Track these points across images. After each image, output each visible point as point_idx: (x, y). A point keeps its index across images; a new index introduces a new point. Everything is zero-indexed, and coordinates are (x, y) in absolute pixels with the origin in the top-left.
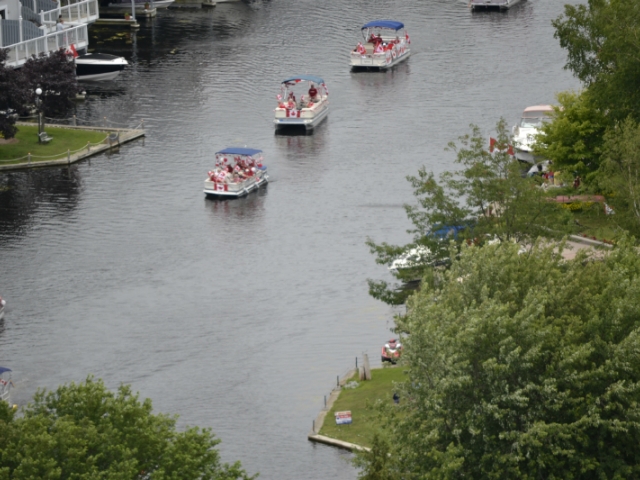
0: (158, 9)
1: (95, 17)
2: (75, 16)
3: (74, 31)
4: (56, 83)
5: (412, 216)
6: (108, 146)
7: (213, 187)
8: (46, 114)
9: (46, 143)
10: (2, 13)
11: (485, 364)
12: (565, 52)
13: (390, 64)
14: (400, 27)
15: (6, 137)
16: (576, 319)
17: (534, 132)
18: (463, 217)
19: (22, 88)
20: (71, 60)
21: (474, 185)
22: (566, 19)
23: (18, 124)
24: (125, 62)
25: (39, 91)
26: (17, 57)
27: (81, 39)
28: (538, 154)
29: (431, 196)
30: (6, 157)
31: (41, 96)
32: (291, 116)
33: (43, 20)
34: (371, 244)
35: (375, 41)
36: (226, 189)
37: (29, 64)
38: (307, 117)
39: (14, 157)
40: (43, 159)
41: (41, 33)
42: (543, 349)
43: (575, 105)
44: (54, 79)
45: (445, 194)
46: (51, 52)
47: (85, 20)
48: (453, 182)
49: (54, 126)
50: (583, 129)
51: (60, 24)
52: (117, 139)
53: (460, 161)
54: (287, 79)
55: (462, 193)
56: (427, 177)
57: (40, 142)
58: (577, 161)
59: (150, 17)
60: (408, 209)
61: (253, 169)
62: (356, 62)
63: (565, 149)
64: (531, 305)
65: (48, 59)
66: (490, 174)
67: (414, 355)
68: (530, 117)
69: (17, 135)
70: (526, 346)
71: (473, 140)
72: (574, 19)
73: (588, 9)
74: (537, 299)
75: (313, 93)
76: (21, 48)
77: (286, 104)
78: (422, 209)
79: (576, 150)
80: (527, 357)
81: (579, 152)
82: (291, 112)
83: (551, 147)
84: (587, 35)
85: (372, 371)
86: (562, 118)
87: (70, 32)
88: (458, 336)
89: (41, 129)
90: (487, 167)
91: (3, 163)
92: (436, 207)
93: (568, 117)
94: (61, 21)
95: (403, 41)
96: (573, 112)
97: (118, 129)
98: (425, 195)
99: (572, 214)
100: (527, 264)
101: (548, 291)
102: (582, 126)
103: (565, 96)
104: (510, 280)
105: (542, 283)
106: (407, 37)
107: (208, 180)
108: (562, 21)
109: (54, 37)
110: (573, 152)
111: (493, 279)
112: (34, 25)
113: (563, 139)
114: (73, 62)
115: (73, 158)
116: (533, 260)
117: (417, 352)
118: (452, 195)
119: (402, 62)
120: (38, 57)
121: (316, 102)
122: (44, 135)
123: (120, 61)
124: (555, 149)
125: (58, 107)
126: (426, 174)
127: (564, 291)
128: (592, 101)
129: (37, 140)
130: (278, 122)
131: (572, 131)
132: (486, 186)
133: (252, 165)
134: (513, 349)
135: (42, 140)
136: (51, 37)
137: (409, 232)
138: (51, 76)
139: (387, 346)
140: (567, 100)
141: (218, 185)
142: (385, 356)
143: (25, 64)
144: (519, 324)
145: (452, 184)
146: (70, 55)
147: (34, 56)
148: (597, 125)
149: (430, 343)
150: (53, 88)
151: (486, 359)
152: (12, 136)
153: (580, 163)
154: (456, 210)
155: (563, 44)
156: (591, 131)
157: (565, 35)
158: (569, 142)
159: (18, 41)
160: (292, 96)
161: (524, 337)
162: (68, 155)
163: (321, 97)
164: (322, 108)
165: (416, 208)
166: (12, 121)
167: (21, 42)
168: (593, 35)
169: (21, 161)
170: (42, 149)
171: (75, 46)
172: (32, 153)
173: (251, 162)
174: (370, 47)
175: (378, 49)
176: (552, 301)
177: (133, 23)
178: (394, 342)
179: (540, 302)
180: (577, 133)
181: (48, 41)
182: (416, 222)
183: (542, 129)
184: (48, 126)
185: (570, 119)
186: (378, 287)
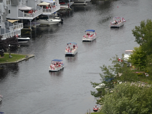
0: (37, 26)
1: (22, 28)
2: (17, 28)
3: (18, 31)
4: (14, 43)
5: (102, 76)
6: (26, 59)
7: (51, 69)
8: (11, 51)
9: (11, 58)
10: (0, 27)
11: (123, 112)
12: (135, 37)
13: (92, 40)
14: (94, 31)
15: (2, 56)
16: (144, 102)
17: (128, 56)
18: (113, 76)
19: (6, 45)
20: (17, 38)
21: (116, 69)
22: (135, 29)
23: (4, 53)
24: (29, 39)
25: (10, 45)
26: (4, 37)
27: (19, 33)
28: (129, 62)
29: (106, 71)
30: (1, 61)
31: (10, 47)
32: (69, 52)
33: (10, 29)
34: (91, 83)
35: (88, 34)
36: (54, 69)
37: (7, 39)
38: (73, 52)
39: (3, 61)
40: (10, 62)
41: (10, 32)
42: (137, 109)
43: (138, 50)
44: (13, 43)
45: (109, 71)
46: (12, 36)
47: (20, 29)
48: (111, 68)
49: (13, 54)
50: (140, 56)
51: (14, 30)
52: (28, 57)
53: (113, 63)
54: (68, 43)
55: (113, 71)
56: (105, 67)
57: (10, 58)
58: (138, 63)
59: (35, 28)
60: (100, 74)
61: (60, 65)
62: (84, 39)
63: (136, 61)
64: (134, 98)
65: (11, 38)
66: (120, 66)
67: (105, 110)
68: (127, 53)
69: (4, 56)
70: (133, 108)
71: (116, 58)
72: (137, 30)
73: (140, 27)
74: (135, 97)
75: (74, 47)
76: (5, 35)
77: (68, 49)
78: (103, 75)
79: (138, 61)
80: (132, 111)
81: (139, 61)
82: (69, 51)
83: (132, 60)
84: (140, 34)
85: (91, 113)
86: (135, 53)
87: (17, 31)
88: (116, 106)
89: (10, 54)
90: (119, 65)
91: (1, 62)
92: (107, 74)
93: (136, 53)
94: (15, 29)
95: (95, 34)
96: (138, 52)
97: (28, 55)
98: (104, 71)
99: (138, 76)
100: (132, 88)
101: (138, 95)
102: (140, 55)
103: (136, 48)
104: (128, 92)
105: (137, 93)
106: (96, 34)
107: (50, 67)
108: (134, 30)
109: (13, 32)
110: (137, 61)
111: (124, 92)
112: (8, 30)
113: (135, 58)
114: (17, 39)
115: (18, 61)
116: (134, 87)
117: (106, 109)
118: (111, 71)
119: (94, 40)
120: (9, 37)
121: (75, 49)
122: (10, 56)
123: (28, 38)
124: (133, 60)
125: (14, 49)
126: (104, 66)
127: (142, 95)
128: (142, 49)
129: (9, 57)
130: (66, 53)
131: (138, 56)
132: (119, 69)
133: (60, 64)
134: (129, 109)
135: (10, 57)
136: (12, 33)
137: (101, 80)
138: (13, 42)
139: (95, 107)
140: (136, 49)
141: (52, 68)
142: (94, 109)
143: (6, 39)
144: (131, 103)
145: (111, 69)
146: (17, 37)
147: (8, 37)
148: (144, 55)
149: (109, 107)
150: (13, 45)
151: (123, 111)
152: (3, 56)
153: (139, 64)
154: (112, 75)
155: (134, 36)
156: (142, 56)
157: (135, 33)
158: (136, 59)
159: (4, 33)
160: (69, 47)
161: (132, 106)
162: (16, 61)
163: (76, 48)
164: (76, 50)
165: (102, 74)
166: (3, 52)
167: (5, 34)
168: (141, 34)
169: (5, 62)
170: (10, 59)
171: (18, 35)
172: (8, 60)
173: (60, 63)
174: (87, 36)
175: (89, 36)
176: (139, 97)
177: (31, 29)
178: (96, 106)
179: (136, 98)
180: (139, 57)
181: (12, 34)
182: (102, 78)
183: (130, 56)
184: (11, 54)
185: (137, 53)
186: (93, 93)
